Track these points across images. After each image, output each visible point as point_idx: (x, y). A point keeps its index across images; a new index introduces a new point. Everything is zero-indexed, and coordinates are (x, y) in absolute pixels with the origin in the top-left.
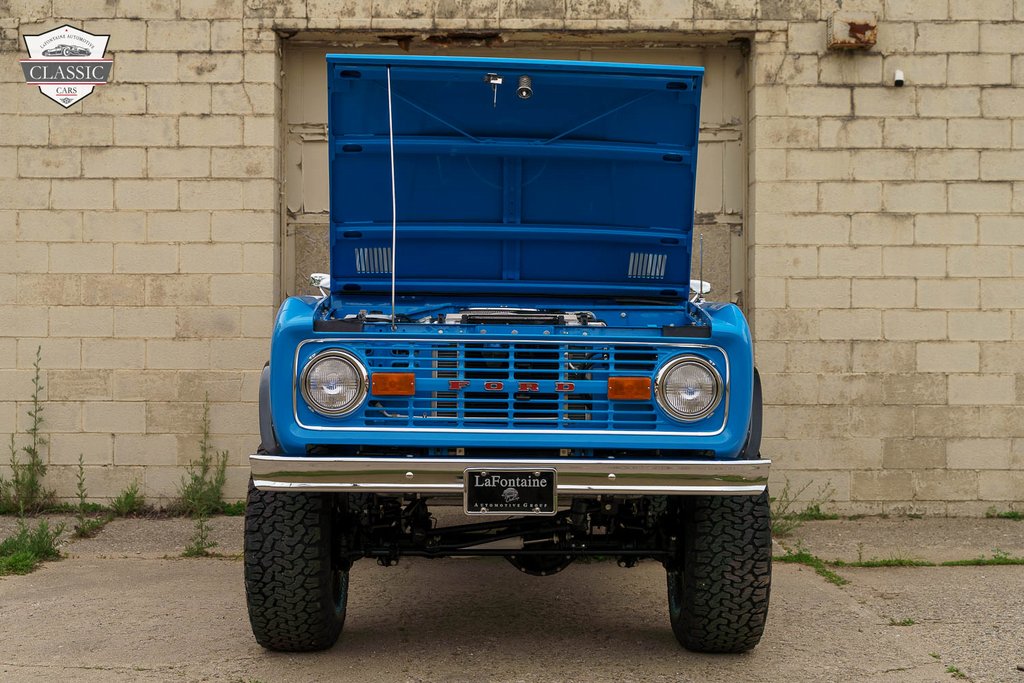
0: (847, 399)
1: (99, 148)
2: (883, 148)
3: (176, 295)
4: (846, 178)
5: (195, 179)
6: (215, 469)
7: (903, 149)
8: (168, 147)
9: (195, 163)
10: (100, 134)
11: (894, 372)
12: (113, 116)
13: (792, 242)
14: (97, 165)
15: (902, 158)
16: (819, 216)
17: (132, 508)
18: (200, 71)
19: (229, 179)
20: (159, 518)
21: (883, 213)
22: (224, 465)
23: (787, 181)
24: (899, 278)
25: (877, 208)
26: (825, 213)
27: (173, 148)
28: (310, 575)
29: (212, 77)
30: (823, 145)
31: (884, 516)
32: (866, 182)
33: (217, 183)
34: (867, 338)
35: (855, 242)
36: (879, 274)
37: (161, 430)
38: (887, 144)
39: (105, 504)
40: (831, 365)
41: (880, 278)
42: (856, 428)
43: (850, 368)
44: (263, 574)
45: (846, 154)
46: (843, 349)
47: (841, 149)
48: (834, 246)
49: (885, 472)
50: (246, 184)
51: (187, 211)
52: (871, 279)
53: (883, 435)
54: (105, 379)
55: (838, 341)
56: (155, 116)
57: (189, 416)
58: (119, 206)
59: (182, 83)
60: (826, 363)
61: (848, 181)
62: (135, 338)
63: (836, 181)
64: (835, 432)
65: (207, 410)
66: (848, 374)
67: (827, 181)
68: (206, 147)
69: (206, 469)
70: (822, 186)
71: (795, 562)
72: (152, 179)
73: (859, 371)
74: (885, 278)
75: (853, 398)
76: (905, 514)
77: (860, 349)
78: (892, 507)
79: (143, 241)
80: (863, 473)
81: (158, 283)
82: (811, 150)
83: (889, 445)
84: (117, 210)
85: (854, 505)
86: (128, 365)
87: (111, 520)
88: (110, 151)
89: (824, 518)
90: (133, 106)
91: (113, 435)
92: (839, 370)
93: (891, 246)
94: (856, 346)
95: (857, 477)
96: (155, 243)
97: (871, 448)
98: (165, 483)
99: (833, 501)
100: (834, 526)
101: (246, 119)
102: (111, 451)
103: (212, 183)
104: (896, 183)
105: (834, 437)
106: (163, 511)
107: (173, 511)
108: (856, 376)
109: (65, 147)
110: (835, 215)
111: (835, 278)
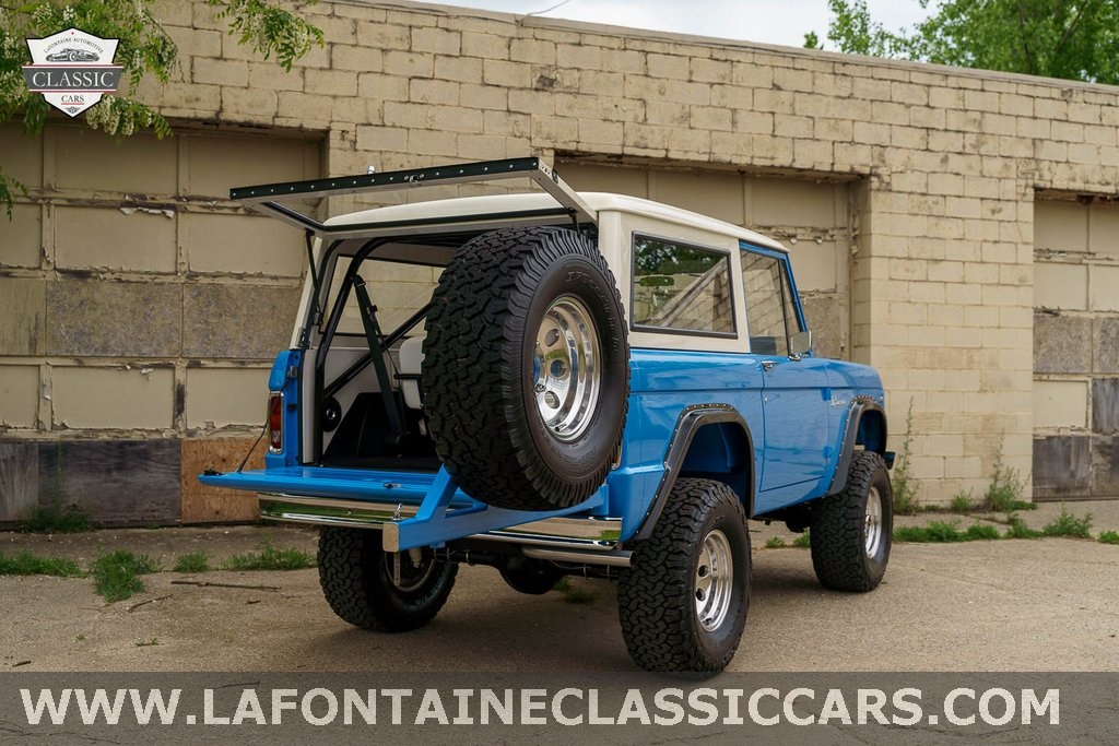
1: (937, 261)
3: (980, 363)
5: (991, 284)
9: (991, 274)
10: (936, 250)
12: (943, 239)
14: (937, 272)
17: (964, 507)
18: (993, 212)
19: (1009, 285)
27: (978, 262)
29: (1000, 216)
33: (1003, 287)
37: (971, 454)
50: (1018, 289)
51: (986, 306)
54: (941, 419)
56: (968, 241)
57: (988, 444)
58: (948, 302)
59: (984, 219)
62: (957, 391)
68: (996, 263)
69: (996, 480)
72: (967, 283)
79: (962, 325)
81: (970, 353)
84: (947, 304)
86: (953, 409)
88: (944, 263)
90: (956, 233)
91: (944, 457)
96: (969, 327)
101: (1019, 246)
102: (943, 469)
103: (1000, 287)
109: (917, 259)
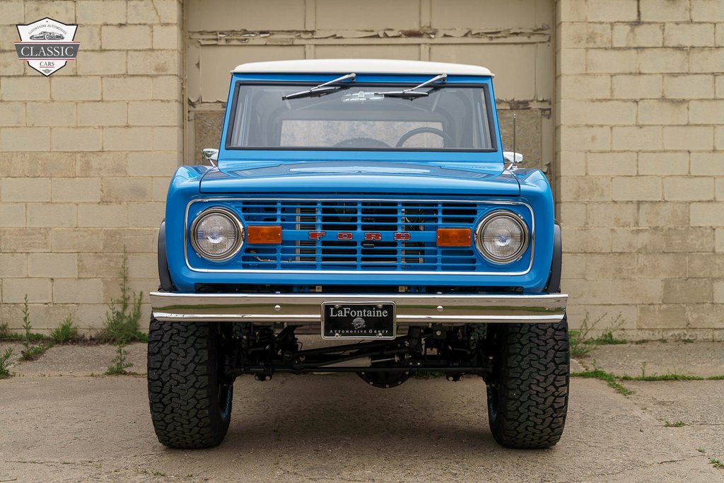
0: (634, 248)
2: (664, 47)
3: (100, 169)
4: (633, 71)
5: (114, 76)
6: (133, 306)
7: (679, 48)
8: (93, 51)
9: (115, 63)
11: (672, 226)
13: (590, 123)
15: (679, 56)
16: (612, 102)
17: (67, 337)
19: (141, 76)
20: (89, 345)
21: (663, 99)
22: (140, 303)
23: (587, 74)
24: (676, 151)
25: (659, 95)
26: (617, 100)
27: (96, 51)
28: (199, 388)
30: (616, 45)
31: (664, 341)
32: (650, 74)
33: (132, 78)
34: (650, 199)
35: (641, 123)
36: (660, 148)
37: (90, 275)
38: (666, 44)
39: (47, 334)
40: (622, 221)
41: (661, 152)
42: (641, 271)
43: (637, 223)
44: (162, 388)
45: (634, 52)
46: (632, 207)
47: (629, 48)
48: (624, 126)
49: (664, 306)
50: (155, 79)
51: (108, 102)
52: (654, 152)
53: (663, 276)
54: (46, 235)
55: (627, 202)
57: (112, 264)
58: (54, 99)
60: (617, 220)
61: (635, 74)
62: (69, 203)
63: (626, 74)
64: (625, 274)
65: (126, 259)
66: (634, 228)
67: (619, 74)
68: (123, 50)
69: (125, 306)
70: (614, 78)
71: (593, 377)
72: (80, 76)
73: (644, 225)
74: (665, 151)
75: (639, 247)
76: (680, 339)
77: (644, 207)
78: (670, 333)
79: (74, 125)
80: (646, 307)
81: (86, 158)
82: (606, 49)
83: (668, 285)
84: (53, 101)
85: (639, 333)
86: (62, 224)
87: (51, 346)
89: (616, 342)
91: (52, 279)
92: (628, 225)
93: (669, 126)
94: (641, 206)
95: (642, 310)
96: (84, 127)
97: (653, 287)
98: (93, 318)
99: (623, 329)
100: (624, 349)
101: (154, 27)
102: (50, 292)
103: (128, 79)
104: (673, 75)
105: (624, 279)
106: (92, 339)
107: (100, 339)
108: (641, 230)
110: (625, 101)
111: (625, 151)
